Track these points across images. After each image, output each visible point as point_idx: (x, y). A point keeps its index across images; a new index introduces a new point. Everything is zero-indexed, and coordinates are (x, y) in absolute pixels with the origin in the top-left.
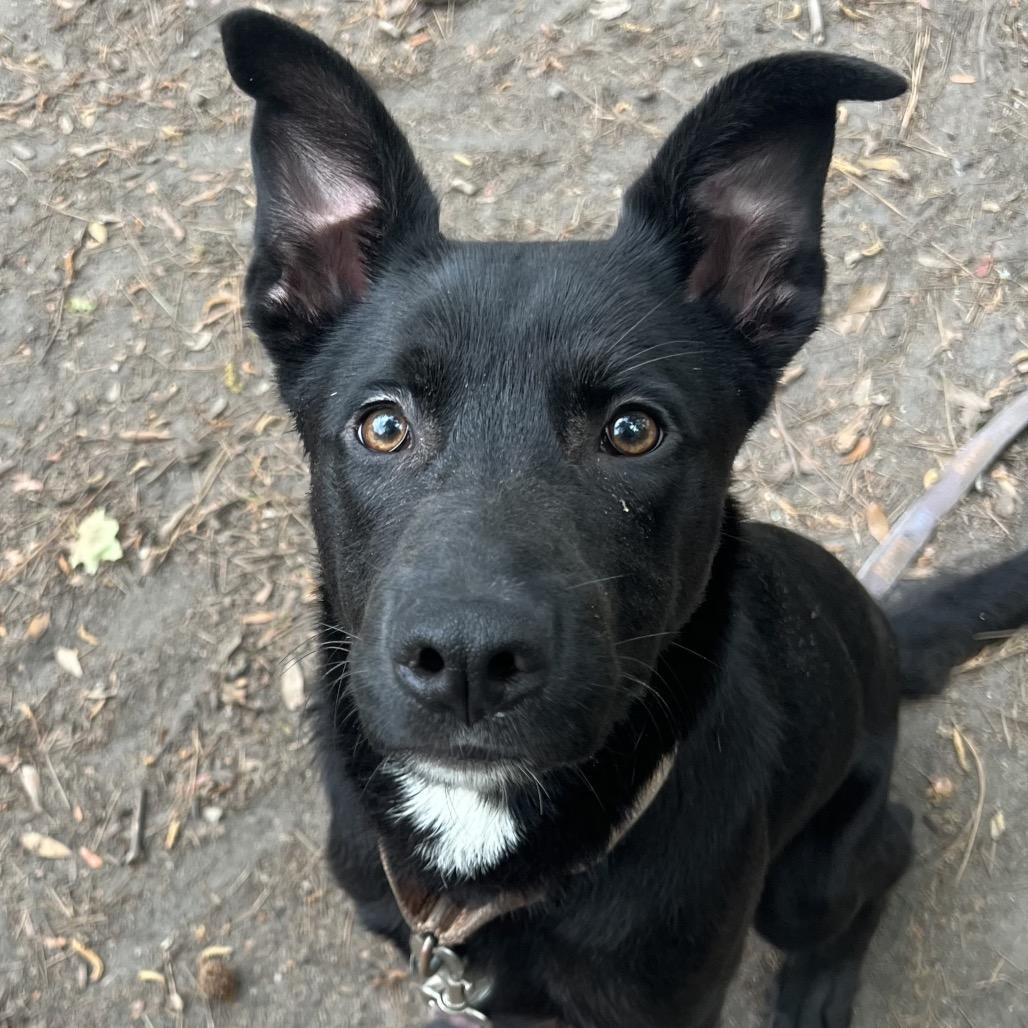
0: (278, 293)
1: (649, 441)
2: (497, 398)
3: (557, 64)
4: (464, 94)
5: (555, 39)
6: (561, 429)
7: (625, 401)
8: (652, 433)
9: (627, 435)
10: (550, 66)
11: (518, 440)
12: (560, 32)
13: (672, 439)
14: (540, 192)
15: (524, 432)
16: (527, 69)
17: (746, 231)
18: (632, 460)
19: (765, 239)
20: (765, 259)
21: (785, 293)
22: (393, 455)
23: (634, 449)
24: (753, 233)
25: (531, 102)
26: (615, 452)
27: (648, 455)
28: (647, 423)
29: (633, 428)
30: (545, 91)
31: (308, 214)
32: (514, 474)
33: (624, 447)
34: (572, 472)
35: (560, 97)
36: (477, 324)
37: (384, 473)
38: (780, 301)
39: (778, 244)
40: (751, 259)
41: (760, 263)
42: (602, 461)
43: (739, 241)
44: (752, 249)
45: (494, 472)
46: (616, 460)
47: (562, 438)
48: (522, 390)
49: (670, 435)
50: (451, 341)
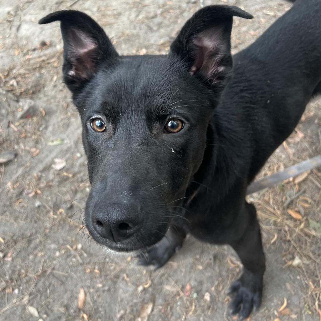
0: (72, 73)
1: (180, 127)
2: (130, 118)
3: (39, 192)
4: (5, 205)
5: (39, 179)
6: (150, 128)
7: (171, 117)
8: (180, 125)
9: (173, 126)
10: (36, 193)
11: (137, 132)
12: (41, 176)
13: (187, 125)
14: (28, 255)
15: (139, 129)
16: (28, 194)
17: (208, 51)
18: (174, 134)
19: (214, 53)
20: (215, 59)
21: (221, 69)
22: (101, 133)
23: (175, 131)
24: (210, 52)
25: (29, 209)
26: (169, 132)
27: (179, 132)
28: (179, 122)
29: (175, 123)
30: (34, 204)
31: (79, 50)
32: (136, 145)
33: (172, 130)
34: (155, 141)
35: (39, 207)
36: (123, 94)
37: (98, 139)
38: (219, 71)
39: (218, 55)
40: (210, 58)
41: (213, 59)
42: (164, 136)
43: (206, 54)
44: (210, 56)
45: (129, 143)
46: (169, 135)
47: (151, 130)
48: (138, 115)
49: (186, 124)
50: (116, 99)
